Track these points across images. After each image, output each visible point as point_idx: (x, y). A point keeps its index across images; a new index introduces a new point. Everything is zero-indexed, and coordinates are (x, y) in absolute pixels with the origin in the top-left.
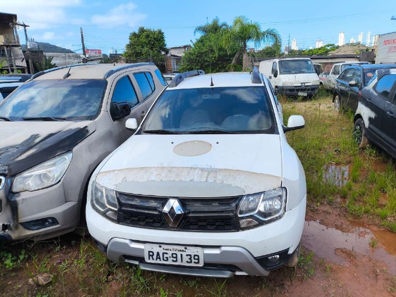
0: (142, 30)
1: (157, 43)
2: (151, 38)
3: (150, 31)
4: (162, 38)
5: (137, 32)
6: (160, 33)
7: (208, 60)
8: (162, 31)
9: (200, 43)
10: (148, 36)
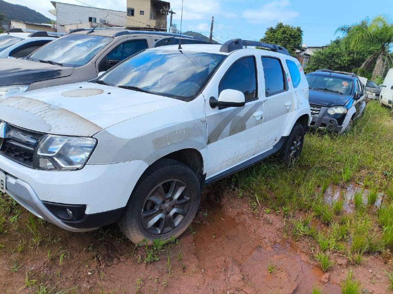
0: (280, 26)
1: (292, 40)
2: (287, 34)
3: (288, 27)
4: (300, 35)
5: (274, 27)
6: (299, 30)
7: (339, 62)
8: (301, 29)
9: (335, 44)
10: (284, 32)
